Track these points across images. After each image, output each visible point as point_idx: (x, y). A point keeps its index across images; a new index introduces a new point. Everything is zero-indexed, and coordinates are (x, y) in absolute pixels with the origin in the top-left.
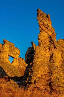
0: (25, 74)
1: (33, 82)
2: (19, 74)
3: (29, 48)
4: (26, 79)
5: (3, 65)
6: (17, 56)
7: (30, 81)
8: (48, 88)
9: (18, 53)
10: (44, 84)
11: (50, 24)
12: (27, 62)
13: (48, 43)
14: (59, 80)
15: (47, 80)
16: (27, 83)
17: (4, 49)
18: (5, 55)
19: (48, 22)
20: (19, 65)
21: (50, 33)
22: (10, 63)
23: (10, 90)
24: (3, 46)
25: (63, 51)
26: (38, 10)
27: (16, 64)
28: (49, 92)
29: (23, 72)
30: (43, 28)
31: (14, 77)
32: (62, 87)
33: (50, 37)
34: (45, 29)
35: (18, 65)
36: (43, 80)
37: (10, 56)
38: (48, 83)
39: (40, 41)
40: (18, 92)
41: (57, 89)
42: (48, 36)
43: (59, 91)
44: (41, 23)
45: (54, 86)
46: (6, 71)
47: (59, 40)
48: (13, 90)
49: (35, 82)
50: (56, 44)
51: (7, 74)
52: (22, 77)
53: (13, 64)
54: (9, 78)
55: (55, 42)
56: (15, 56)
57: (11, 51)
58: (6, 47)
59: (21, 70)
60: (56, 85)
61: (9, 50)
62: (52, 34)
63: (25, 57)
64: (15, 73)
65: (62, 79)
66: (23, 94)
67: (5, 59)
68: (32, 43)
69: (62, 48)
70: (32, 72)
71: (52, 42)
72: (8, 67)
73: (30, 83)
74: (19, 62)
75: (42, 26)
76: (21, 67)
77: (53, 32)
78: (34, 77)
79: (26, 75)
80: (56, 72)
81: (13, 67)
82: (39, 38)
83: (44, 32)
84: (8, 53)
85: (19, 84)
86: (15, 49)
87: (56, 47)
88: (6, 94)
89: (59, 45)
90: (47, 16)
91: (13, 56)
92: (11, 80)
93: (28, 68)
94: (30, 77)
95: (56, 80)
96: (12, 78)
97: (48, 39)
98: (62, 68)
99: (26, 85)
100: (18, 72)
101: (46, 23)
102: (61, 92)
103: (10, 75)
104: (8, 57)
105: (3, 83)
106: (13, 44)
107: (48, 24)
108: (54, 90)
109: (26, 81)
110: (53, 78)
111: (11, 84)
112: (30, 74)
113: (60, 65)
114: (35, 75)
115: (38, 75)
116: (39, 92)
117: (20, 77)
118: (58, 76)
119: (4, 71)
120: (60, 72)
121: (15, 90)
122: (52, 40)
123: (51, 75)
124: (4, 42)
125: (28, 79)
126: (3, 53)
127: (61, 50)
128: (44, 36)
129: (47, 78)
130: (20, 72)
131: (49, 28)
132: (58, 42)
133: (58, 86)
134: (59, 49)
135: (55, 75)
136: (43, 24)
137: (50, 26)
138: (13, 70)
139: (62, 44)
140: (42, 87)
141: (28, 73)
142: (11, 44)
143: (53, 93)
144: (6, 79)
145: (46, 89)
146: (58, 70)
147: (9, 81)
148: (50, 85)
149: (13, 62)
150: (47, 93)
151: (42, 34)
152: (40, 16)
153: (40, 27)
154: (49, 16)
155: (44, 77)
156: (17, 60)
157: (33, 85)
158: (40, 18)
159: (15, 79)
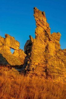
0: (24, 62)
1: (32, 69)
2: (20, 63)
3: (28, 41)
4: (25, 67)
5: (5, 56)
6: (17, 48)
7: (29, 68)
8: (45, 74)
9: (18, 45)
10: (41, 70)
11: (45, 20)
12: (26, 52)
13: (44, 36)
14: (53, 67)
15: (43, 68)
16: (26, 71)
17: (6, 42)
18: (7, 47)
19: (43, 19)
20: (20, 56)
21: (46, 28)
22: (11, 54)
23: (12, 76)
24: (5, 40)
25: (56, 43)
26: (34, 8)
27: (17, 54)
28: (45, 77)
29: (22, 61)
30: (39, 23)
31: (16, 66)
32: (56, 73)
33: (46, 31)
34: (41, 24)
35: (18, 55)
36: (40, 68)
37: (11, 48)
38: (45, 70)
39: (37, 35)
40: (19, 78)
41: (52, 74)
42: (43, 30)
43: (54, 76)
44: (38, 19)
45: (49, 72)
46: (8, 61)
47: (53, 34)
48: (15, 76)
49: (33, 69)
50: (50, 37)
51: (9, 63)
52: (22, 65)
53: (14, 54)
54: (11, 67)
55: (49, 35)
56: (16, 48)
57: (12, 44)
58: (8, 41)
59: (21, 59)
60: (51, 71)
61: (11, 43)
62: (47, 28)
63: (24, 48)
64: (16, 62)
65: (56, 66)
66: (23, 79)
67: (7, 51)
68: (30, 36)
69: (56, 40)
70: (31, 61)
71: (47, 36)
72: (10, 57)
73: (29, 70)
74: (19, 53)
75: (38, 22)
76: (21, 57)
77: (47, 27)
78: (33, 65)
79: (26, 63)
80: (51, 60)
81: (14, 57)
82: (36, 32)
83: (40, 27)
84: (10, 45)
85: (19, 71)
86: (15, 42)
87: (51, 39)
88: (9, 80)
89: (53, 38)
90: (43, 13)
91: (13, 48)
92: (12, 68)
93: (27, 58)
94: (29, 65)
95: (51, 67)
96: (13, 66)
97: (44, 33)
98: (56, 57)
99: (26, 72)
100: (18, 62)
101: (42, 19)
102: (56, 77)
103: (12, 64)
104: (9, 49)
105: (6, 71)
106: (13, 38)
107: (44, 20)
108: (49, 75)
109: (26, 69)
110: (48, 66)
111: (13, 72)
112: (28, 62)
113: (54, 55)
114: (33, 63)
115: (36, 64)
116: (37, 78)
117: (21, 66)
118: (52, 64)
119: (6, 61)
120: (54, 60)
121: (17, 76)
122: (47, 34)
123: (47, 63)
124: (6, 36)
125: (27, 67)
126: (5, 45)
127: (55, 42)
128: (40, 30)
129: (43, 66)
130: (20, 61)
131: (44, 24)
132: (52, 36)
133: (52, 72)
134: (53, 41)
135: (50, 63)
136: (39, 20)
137: (45, 22)
138: (14, 60)
139: (56, 37)
140: (39, 73)
141: (27, 62)
142: (12, 38)
143: (48, 78)
144: (9, 67)
145: (42, 75)
146: (53, 59)
147: (11, 69)
148: (46, 71)
149: (14, 53)
150: (43, 78)
151: (38, 29)
152: (36, 13)
153: (37, 23)
154: (44, 13)
155: (41, 65)
156: (18, 51)
157: (31, 72)
158: (37, 15)
159: (16, 67)
